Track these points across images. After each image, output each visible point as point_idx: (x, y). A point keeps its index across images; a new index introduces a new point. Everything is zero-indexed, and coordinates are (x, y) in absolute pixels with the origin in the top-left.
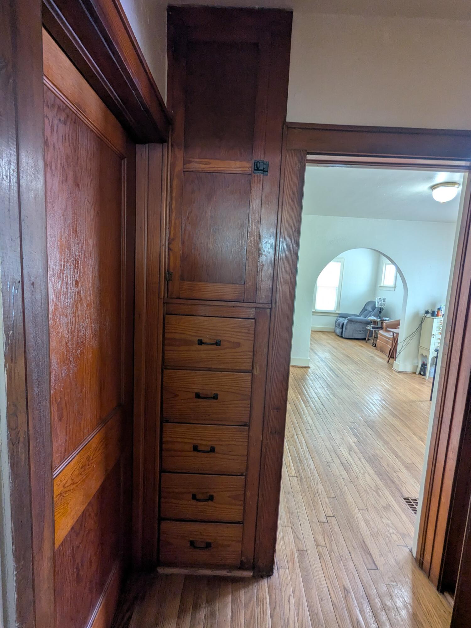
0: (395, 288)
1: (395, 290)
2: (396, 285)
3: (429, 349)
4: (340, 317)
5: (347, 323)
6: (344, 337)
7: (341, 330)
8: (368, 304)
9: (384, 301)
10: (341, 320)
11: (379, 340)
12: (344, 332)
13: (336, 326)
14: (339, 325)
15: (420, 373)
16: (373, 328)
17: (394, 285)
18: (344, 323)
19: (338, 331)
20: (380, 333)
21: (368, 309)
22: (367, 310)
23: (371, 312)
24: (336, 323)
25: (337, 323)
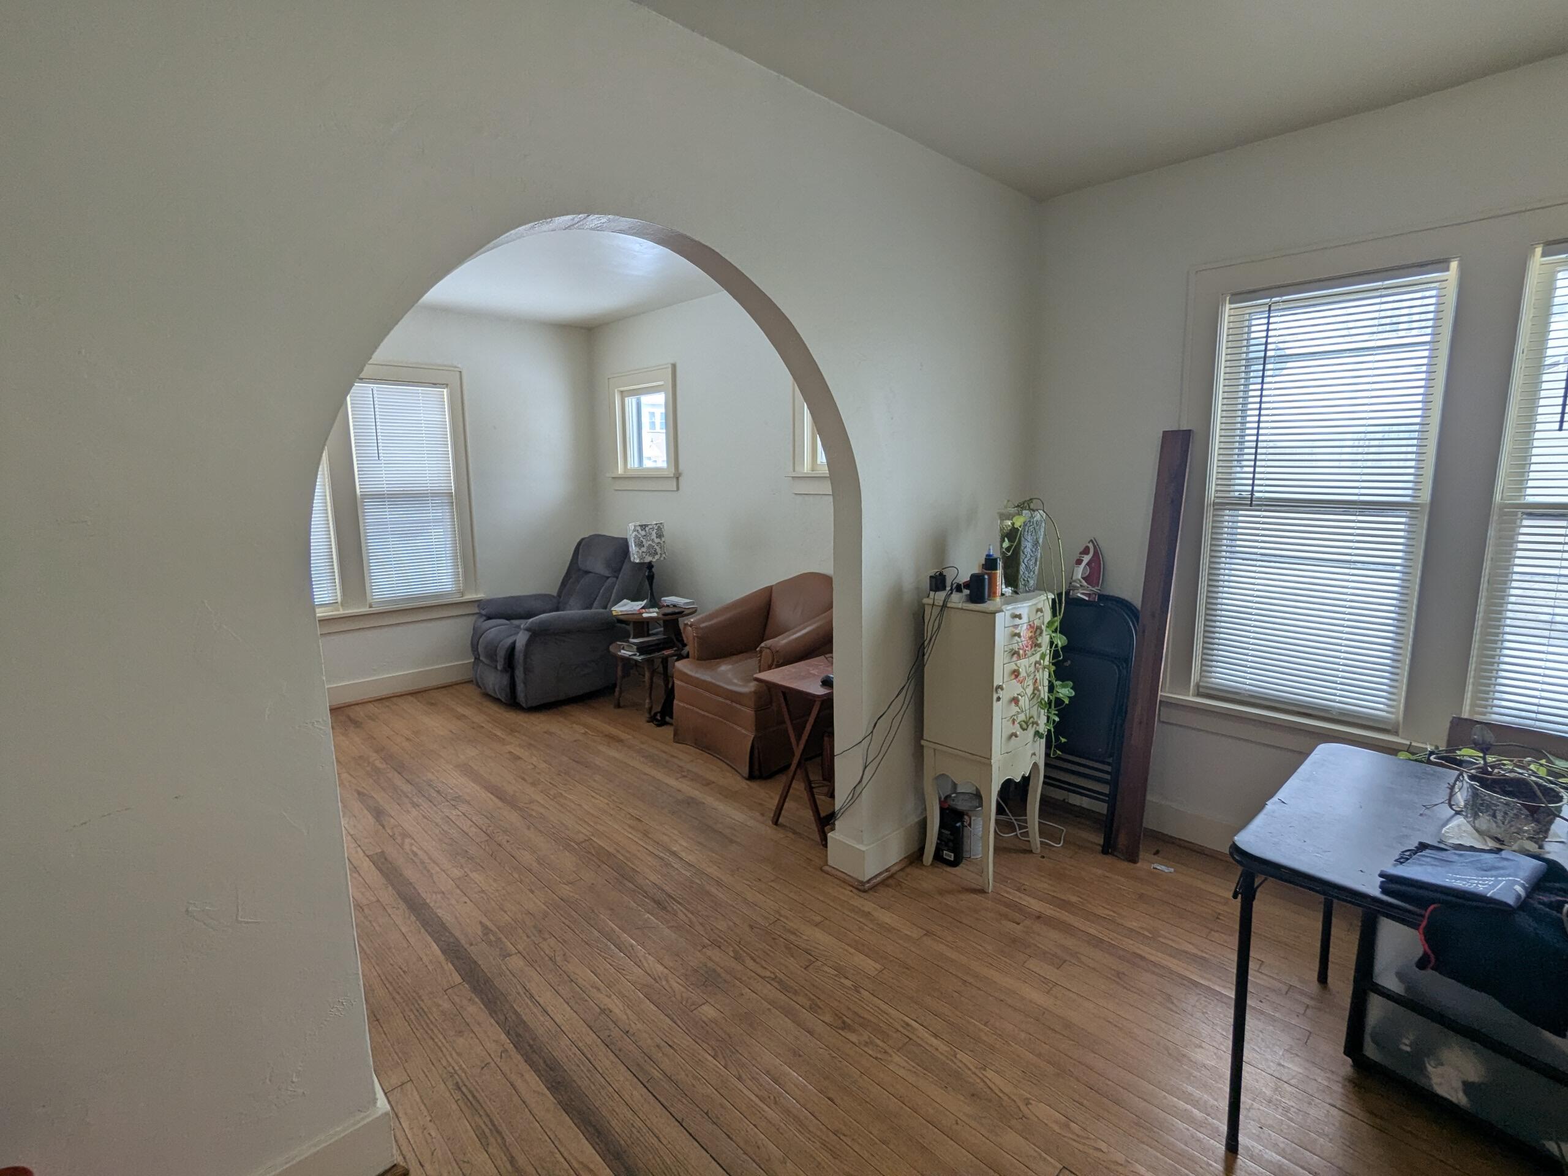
0: (678, 478)
1: (678, 489)
2: (681, 467)
3: (990, 759)
4: (489, 618)
5: (529, 643)
6: (524, 705)
7: (505, 680)
8: (583, 547)
9: (660, 536)
10: (496, 630)
11: (680, 701)
12: (520, 687)
13: (477, 659)
14: (492, 655)
15: (938, 857)
16: (641, 649)
17: (673, 470)
18: (514, 643)
19: (495, 680)
20: (681, 672)
21: (589, 568)
22: (587, 572)
23: (608, 578)
24: (474, 647)
25: (480, 649)
